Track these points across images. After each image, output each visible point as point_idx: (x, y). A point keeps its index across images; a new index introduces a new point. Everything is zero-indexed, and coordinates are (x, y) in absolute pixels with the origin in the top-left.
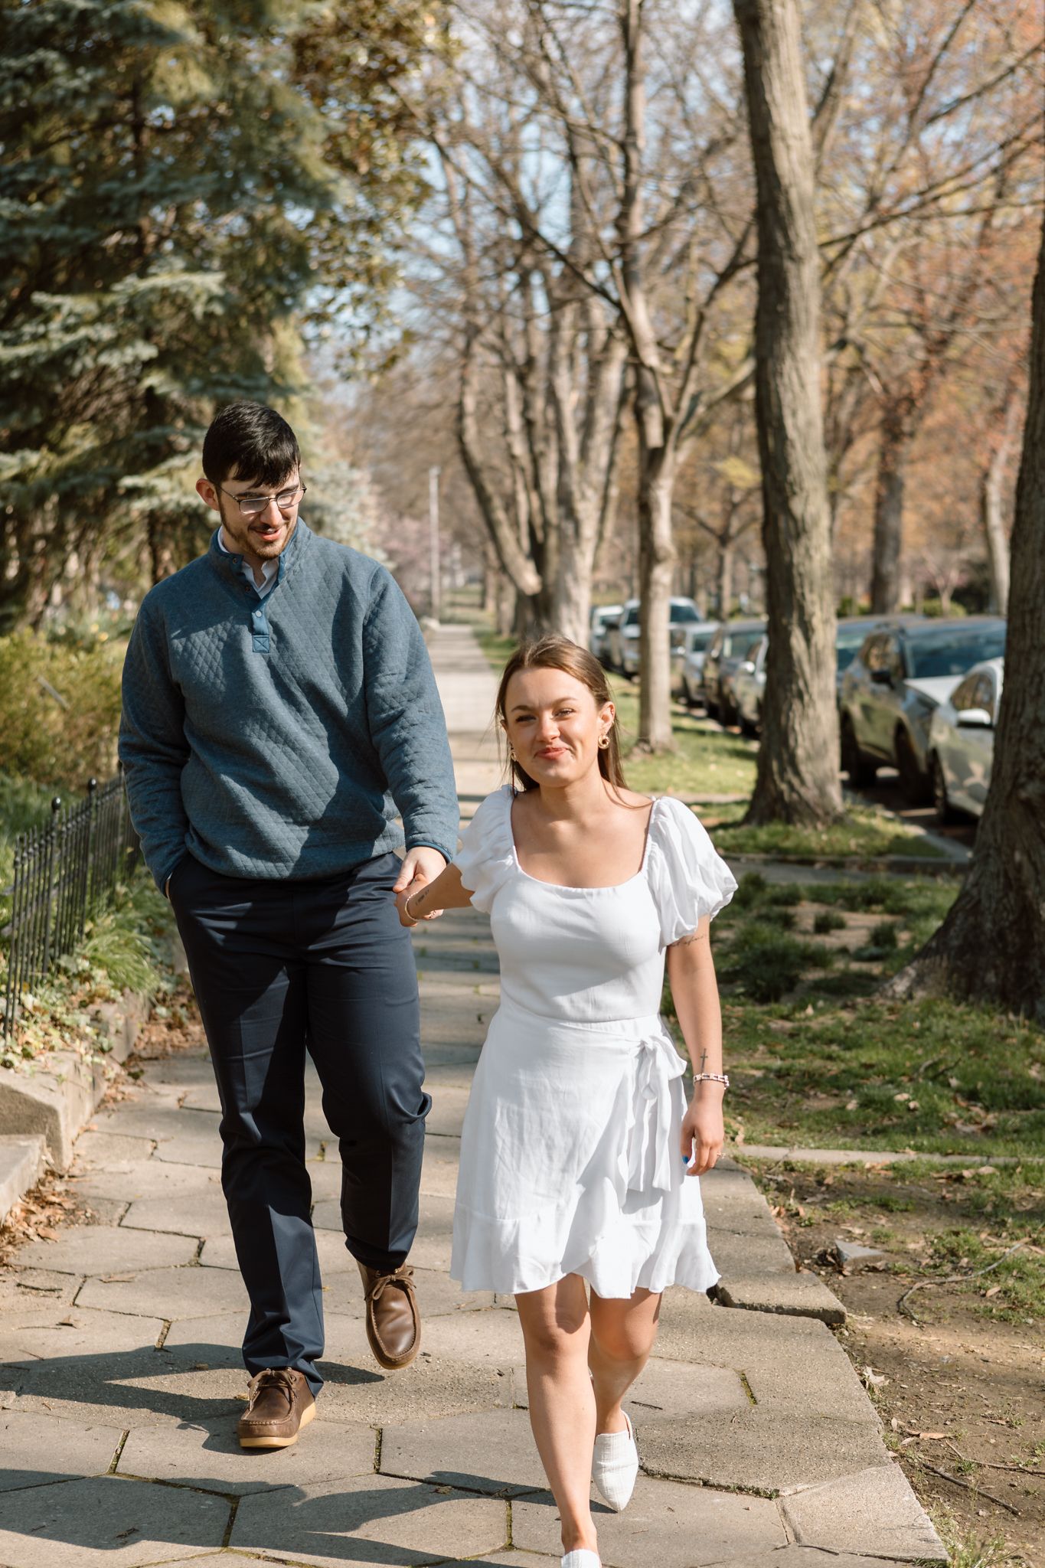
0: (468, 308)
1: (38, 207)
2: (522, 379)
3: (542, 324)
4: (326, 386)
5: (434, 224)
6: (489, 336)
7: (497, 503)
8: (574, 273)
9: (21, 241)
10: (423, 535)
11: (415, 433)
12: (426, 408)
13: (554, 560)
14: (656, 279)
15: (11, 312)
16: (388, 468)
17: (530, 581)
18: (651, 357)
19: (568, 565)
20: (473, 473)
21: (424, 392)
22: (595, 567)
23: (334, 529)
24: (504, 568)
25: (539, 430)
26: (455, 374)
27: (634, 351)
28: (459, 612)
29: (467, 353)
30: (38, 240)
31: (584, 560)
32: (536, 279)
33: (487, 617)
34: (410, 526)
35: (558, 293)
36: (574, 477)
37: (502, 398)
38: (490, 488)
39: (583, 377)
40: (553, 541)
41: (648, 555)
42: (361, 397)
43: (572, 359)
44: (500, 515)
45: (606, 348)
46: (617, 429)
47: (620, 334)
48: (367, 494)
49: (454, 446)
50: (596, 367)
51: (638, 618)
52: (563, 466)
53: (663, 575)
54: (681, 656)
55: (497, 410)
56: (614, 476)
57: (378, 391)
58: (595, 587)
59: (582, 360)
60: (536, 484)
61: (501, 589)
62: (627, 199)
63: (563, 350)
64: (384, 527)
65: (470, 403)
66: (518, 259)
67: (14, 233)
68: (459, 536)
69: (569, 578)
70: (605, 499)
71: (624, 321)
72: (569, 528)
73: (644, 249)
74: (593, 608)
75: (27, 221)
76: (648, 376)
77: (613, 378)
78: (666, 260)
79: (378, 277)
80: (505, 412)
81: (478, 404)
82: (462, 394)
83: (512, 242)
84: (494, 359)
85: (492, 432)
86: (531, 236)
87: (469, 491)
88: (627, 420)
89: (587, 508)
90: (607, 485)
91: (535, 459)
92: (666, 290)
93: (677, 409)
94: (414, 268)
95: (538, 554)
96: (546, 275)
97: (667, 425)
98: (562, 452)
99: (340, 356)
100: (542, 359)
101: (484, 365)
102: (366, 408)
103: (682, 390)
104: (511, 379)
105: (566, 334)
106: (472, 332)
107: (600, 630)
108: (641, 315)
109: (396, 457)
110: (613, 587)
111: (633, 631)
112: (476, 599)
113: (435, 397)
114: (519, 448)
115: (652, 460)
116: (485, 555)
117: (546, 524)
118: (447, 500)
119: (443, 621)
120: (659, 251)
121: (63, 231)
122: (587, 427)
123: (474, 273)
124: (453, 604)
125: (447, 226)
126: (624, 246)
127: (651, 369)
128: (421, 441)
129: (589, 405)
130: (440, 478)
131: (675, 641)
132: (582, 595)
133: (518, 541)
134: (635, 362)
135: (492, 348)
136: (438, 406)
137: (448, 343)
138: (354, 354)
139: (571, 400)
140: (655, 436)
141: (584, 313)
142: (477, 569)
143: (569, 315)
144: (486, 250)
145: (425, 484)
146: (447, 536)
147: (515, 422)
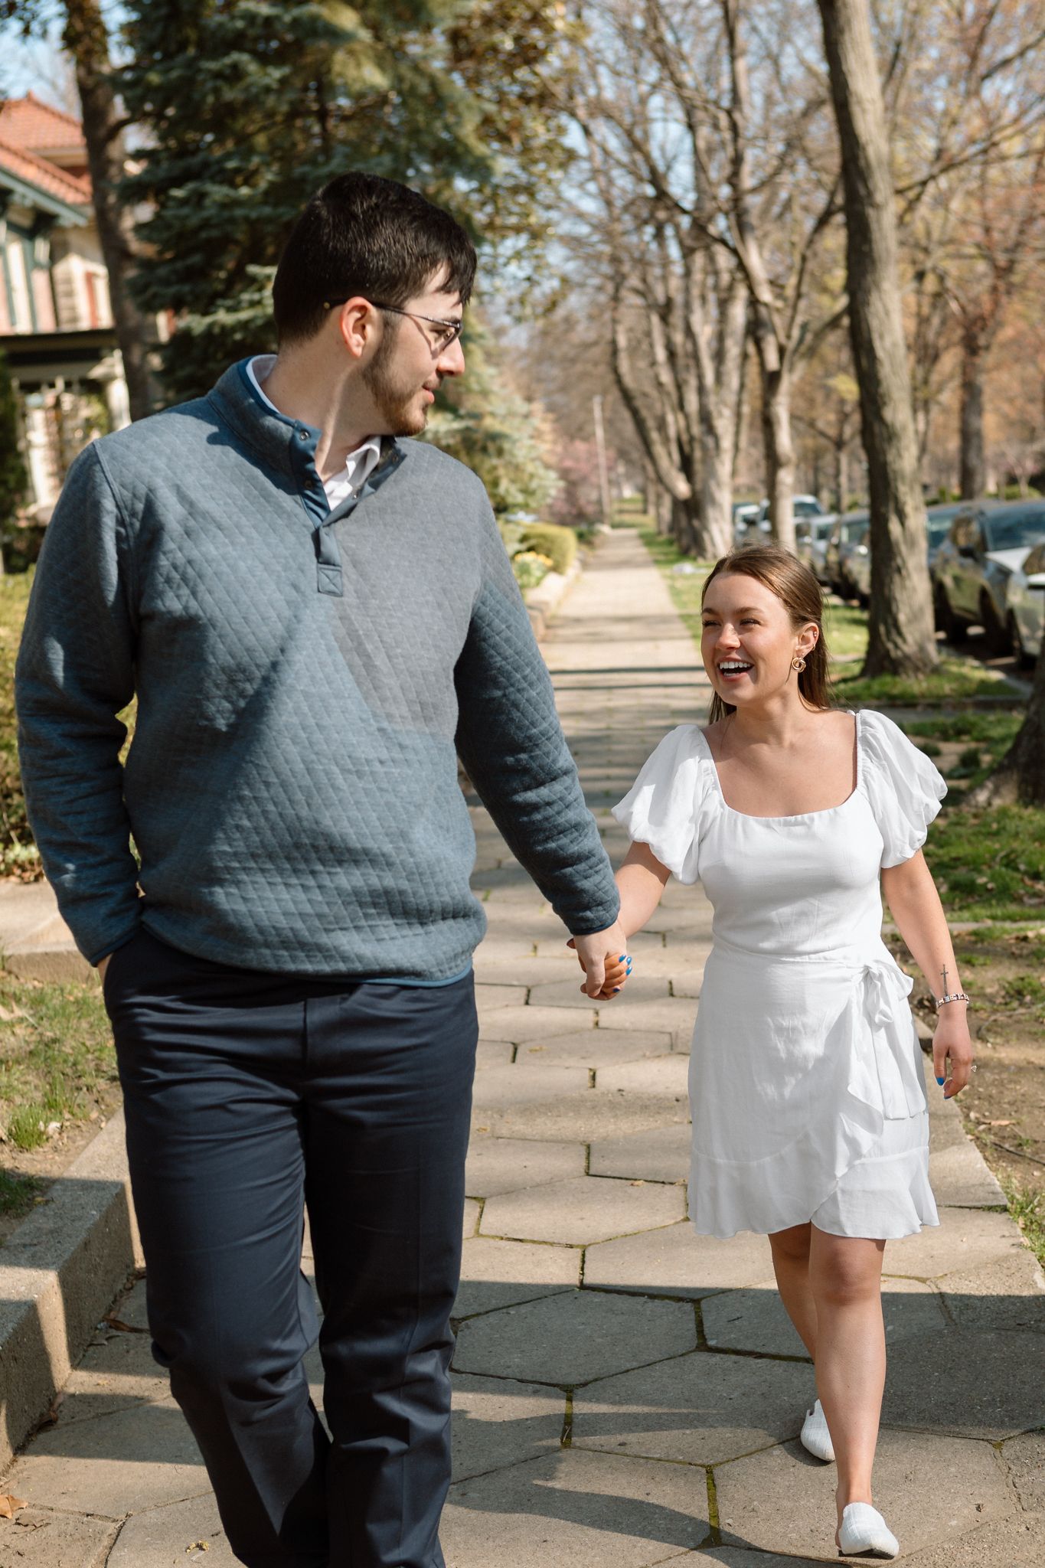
0: (615, 260)
1: (244, 191)
2: (664, 319)
3: (678, 269)
4: (499, 332)
5: (581, 186)
6: (634, 281)
7: (651, 423)
8: (700, 227)
9: (232, 221)
10: (592, 455)
11: (579, 368)
12: (587, 346)
13: (698, 467)
14: (769, 226)
15: (230, 283)
16: (559, 399)
17: (682, 488)
18: (766, 295)
19: (712, 473)
20: (627, 397)
21: (583, 332)
22: (734, 473)
23: (513, 455)
24: (660, 479)
25: (681, 361)
26: (607, 316)
27: (751, 289)
28: (627, 518)
29: (616, 299)
30: (246, 219)
31: (724, 467)
32: (669, 231)
33: (649, 521)
34: (580, 446)
35: (689, 242)
36: (712, 400)
37: (648, 334)
38: (644, 413)
39: (713, 310)
40: (698, 454)
41: (773, 461)
42: (531, 339)
43: (703, 299)
44: (655, 436)
45: (731, 288)
46: (745, 356)
47: (739, 275)
48: (542, 422)
49: (610, 377)
50: (724, 304)
51: (770, 514)
52: (701, 390)
53: (786, 477)
54: (810, 545)
55: (645, 346)
56: (746, 397)
57: (545, 333)
58: (736, 491)
59: (712, 297)
60: (681, 405)
61: (659, 496)
62: (737, 161)
63: (695, 292)
64: (559, 449)
65: (622, 341)
66: (652, 216)
67: (226, 214)
68: (622, 454)
69: (713, 484)
70: (738, 415)
71: (742, 266)
72: (710, 442)
73: (753, 202)
74: (735, 507)
75: (237, 203)
76: (763, 311)
77: (739, 313)
78: (776, 210)
79: (537, 235)
80: (652, 346)
81: (629, 340)
82: (614, 332)
83: (646, 198)
84: (638, 301)
85: (642, 364)
86: (662, 195)
87: (626, 415)
88: (751, 349)
89: (724, 424)
90: (739, 404)
91: (679, 387)
92: (777, 236)
93: (789, 337)
94: (566, 227)
95: (687, 466)
96: (677, 227)
97: (782, 351)
98: (700, 377)
99: (510, 303)
100: (679, 298)
101: (631, 306)
102: (536, 348)
103: (793, 318)
104: (655, 319)
105: (698, 276)
106: (619, 280)
107: (742, 526)
108: (755, 260)
109: (564, 389)
110: (751, 489)
111: (765, 526)
112: (639, 506)
113: (592, 335)
114: (666, 377)
115: (771, 381)
116: (644, 468)
117: (692, 439)
118: (609, 423)
119: (614, 526)
120: (769, 203)
121: (267, 210)
122: (719, 356)
123: (618, 227)
124: (621, 512)
125: (592, 187)
126: (737, 199)
127: (766, 305)
128: (584, 376)
129: (721, 337)
130: (603, 405)
131: (800, 532)
132: (724, 497)
133: (670, 454)
134: (754, 302)
135: (637, 292)
136: (595, 343)
137: (600, 289)
138: (522, 301)
139: (705, 332)
140: (772, 361)
141: (711, 258)
142: (639, 480)
143: (699, 259)
144: (626, 208)
145: (590, 411)
146: (612, 453)
147: (661, 354)
